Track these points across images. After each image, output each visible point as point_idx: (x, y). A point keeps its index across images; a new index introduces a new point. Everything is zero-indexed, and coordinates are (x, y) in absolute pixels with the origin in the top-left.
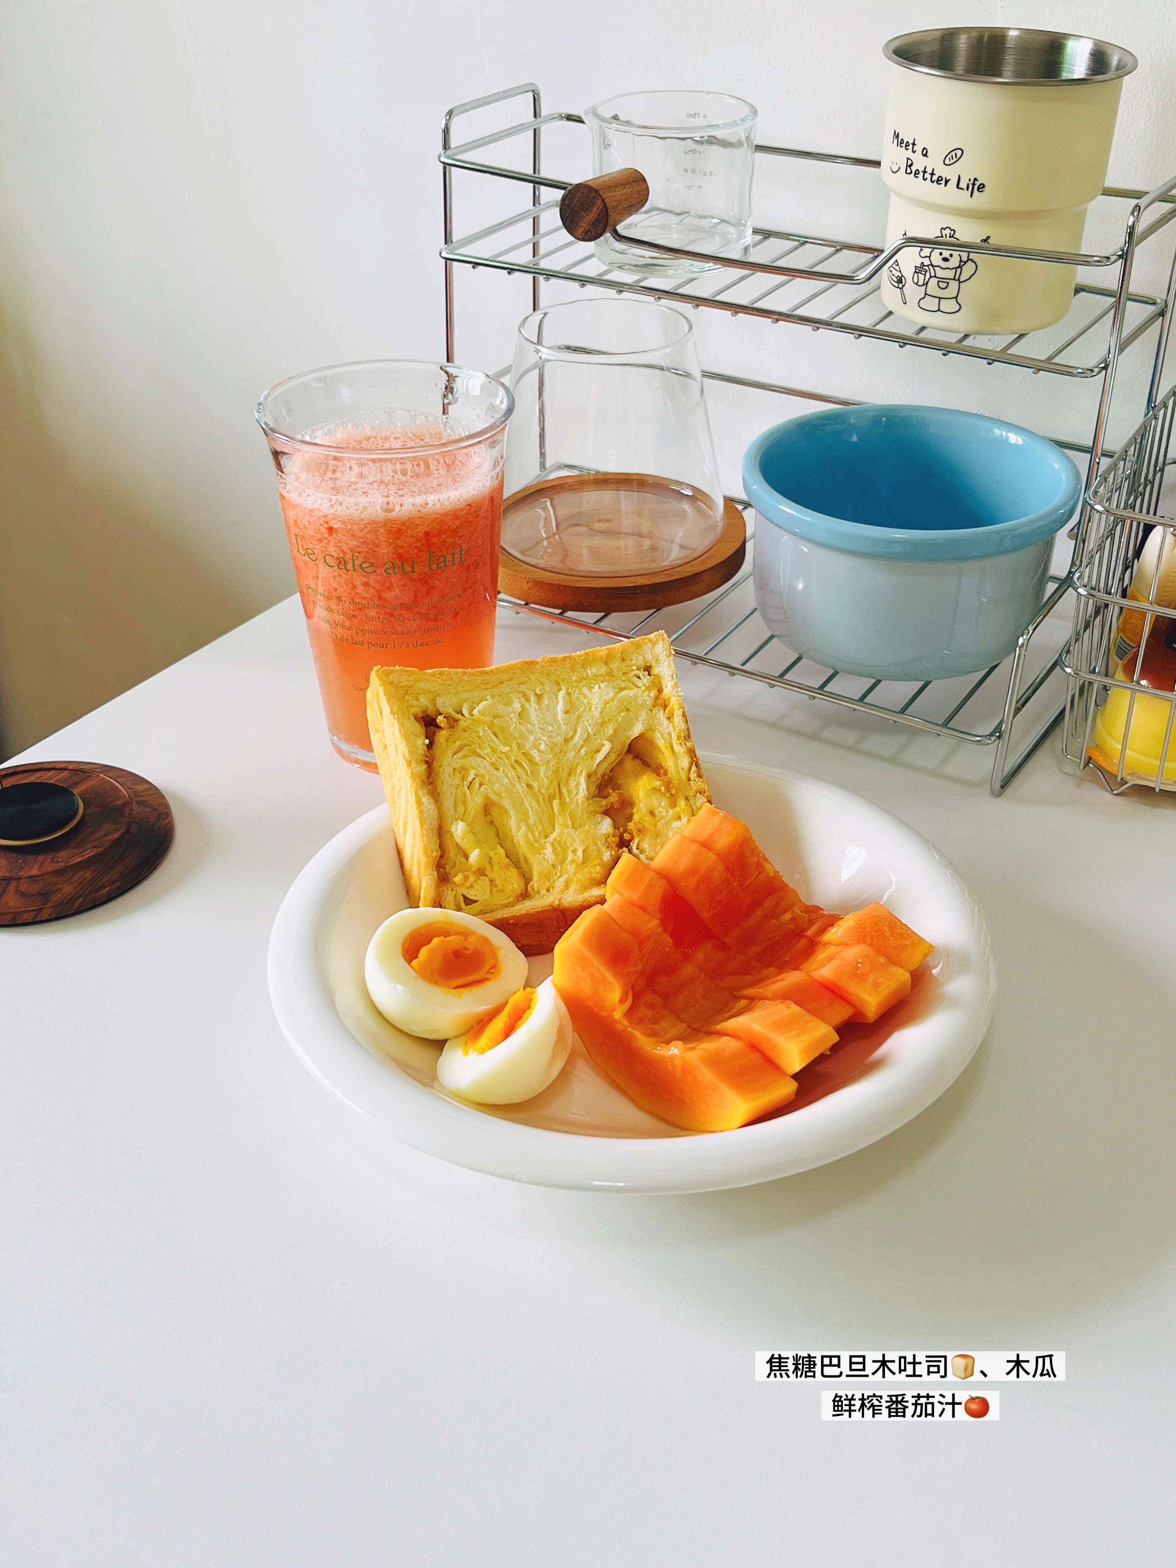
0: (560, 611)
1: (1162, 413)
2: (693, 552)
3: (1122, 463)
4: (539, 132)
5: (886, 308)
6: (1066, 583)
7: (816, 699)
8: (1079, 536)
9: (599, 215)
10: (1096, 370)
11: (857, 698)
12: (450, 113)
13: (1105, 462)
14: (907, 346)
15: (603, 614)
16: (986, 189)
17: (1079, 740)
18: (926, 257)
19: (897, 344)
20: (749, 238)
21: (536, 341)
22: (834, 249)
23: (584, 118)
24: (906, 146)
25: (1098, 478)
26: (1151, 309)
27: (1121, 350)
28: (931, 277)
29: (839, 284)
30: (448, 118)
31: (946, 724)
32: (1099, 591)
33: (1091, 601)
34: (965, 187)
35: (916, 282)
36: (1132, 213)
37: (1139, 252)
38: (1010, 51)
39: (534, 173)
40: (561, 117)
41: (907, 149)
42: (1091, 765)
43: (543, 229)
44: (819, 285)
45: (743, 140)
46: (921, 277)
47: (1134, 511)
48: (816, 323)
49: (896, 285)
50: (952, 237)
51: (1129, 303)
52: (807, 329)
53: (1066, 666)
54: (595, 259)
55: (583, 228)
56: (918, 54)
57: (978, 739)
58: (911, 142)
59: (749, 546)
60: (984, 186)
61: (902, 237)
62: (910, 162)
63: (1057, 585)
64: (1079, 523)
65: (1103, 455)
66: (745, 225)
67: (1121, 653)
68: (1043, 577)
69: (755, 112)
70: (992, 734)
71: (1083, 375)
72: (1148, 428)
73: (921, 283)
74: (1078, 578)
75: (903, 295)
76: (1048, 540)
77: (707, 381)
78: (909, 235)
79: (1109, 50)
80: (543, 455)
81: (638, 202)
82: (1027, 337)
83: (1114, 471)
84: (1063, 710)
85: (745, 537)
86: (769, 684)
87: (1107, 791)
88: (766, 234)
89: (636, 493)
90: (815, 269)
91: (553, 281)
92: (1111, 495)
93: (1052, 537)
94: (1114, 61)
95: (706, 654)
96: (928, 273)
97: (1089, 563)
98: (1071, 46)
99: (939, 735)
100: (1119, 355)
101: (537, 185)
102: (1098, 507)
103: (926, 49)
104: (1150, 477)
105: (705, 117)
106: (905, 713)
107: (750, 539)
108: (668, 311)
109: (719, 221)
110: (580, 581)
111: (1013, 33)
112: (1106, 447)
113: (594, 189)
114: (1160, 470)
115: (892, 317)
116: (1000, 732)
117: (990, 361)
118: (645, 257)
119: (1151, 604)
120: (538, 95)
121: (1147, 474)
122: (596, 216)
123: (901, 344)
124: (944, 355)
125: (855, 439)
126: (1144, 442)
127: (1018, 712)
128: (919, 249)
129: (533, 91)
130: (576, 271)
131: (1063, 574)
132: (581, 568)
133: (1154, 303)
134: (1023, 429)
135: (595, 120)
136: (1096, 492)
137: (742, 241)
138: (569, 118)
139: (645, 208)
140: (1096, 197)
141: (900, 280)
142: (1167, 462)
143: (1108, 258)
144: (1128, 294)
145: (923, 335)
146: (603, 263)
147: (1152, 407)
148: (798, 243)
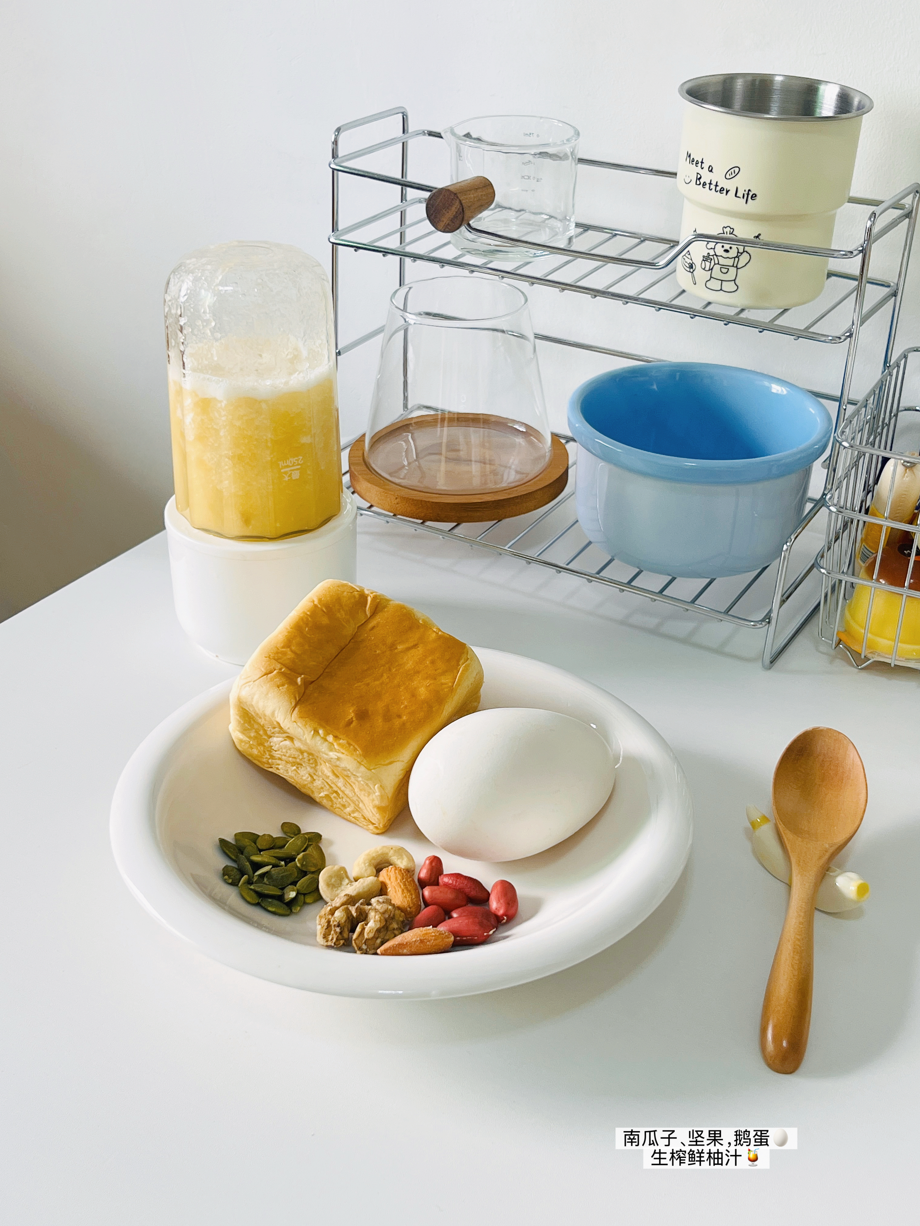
0: (421, 521)
1: (895, 371)
2: (526, 477)
3: (864, 409)
4: (407, 145)
5: (681, 287)
6: (820, 503)
7: (625, 592)
8: (831, 466)
9: (456, 212)
10: (843, 338)
11: (657, 591)
12: (338, 130)
13: (851, 409)
14: (697, 317)
15: (455, 524)
16: (758, 198)
17: (831, 626)
18: (711, 248)
19: (689, 316)
20: (573, 231)
21: (402, 309)
22: (640, 240)
23: (443, 135)
24: (696, 164)
25: (845, 421)
26: (886, 291)
27: (862, 323)
28: (715, 264)
29: (642, 269)
30: (337, 133)
31: (727, 612)
32: (846, 509)
33: (840, 517)
34: (741, 196)
35: (703, 267)
36: (870, 219)
37: (876, 249)
38: (777, 92)
39: (402, 177)
40: (423, 133)
41: (697, 166)
42: (841, 646)
43: (408, 221)
44: (628, 269)
45: (569, 154)
46: (708, 264)
47: (874, 447)
48: (626, 299)
49: (688, 269)
50: (732, 234)
51: (868, 285)
52: (619, 303)
53: (822, 568)
54: (450, 246)
55: (445, 222)
56: (706, 93)
57: (752, 623)
58: (700, 161)
59: (571, 472)
60: (756, 196)
61: (693, 233)
62: (699, 176)
63: (813, 505)
64: (830, 456)
65: (849, 403)
66: (569, 220)
67: (864, 557)
68: (803, 498)
69: (578, 134)
70: (763, 620)
71: (833, 342)
72: (884, 383)
73: (707, 268)
74: (830, 498)
75: (693, 277)
76: (806, 469)
77: (538, 341)
78: (698, 232)
79: (852, 94)
80: (406, 398)
81: (487, 203)
82: (789, 311)
83: (857, 416)
84: (819, 604)
85: (568, 465)
86: (588, 579)
87: (853, 666)
88: (586, 228)
89: (482, 429)
90: (623, 257)
91: (419, 262)
92: (855, 435)
93: (810, 467)
94: (856, 102)
95: (538, 556)
96: (713, 261)
97: (838, 487)
98: (822, 88)
99: (721, 620)
100: (861, 326)
101: (404, 187)
102: (845, 444)
103: (711, 89)
104: (887, 421)
105: (538, 136)
106: (695, 603)
107: (573, 466)
108: (509, 287)
109: (548, 217)
110: (437, 498)
111: (779, 79)
112: (851, 397)
113: (453, 193)
114: (894, 416)
115: (684, 295)
116: (769, 619)
117: (761, 330)
118: (490, 245)
119: (886, 519)
120: (406, 116)
121: (884, 419)
122: (455, 213)
123: (692, 316)
124: (725, 324)
125: (655, 387)
126: (882, 394)
127: (783, 604)
128: (706, 242)
129: (403, 113)
130: (436, 255)
131: (818, 496)
132: (438, 487)
133: (889, 286)
134: (785, 382)
135: (453, 138)
136: (843, 432)
137: (567, 233)
138: (431, 134)
139: (492, 206)
140: (844, 204)
141: (691, 267)
142: (900, 409)
143: (852, 252)
144: (867, 278)
145: (709, 309)
146: (457, 248)
147: (888, 367)
148: (611, 235)
